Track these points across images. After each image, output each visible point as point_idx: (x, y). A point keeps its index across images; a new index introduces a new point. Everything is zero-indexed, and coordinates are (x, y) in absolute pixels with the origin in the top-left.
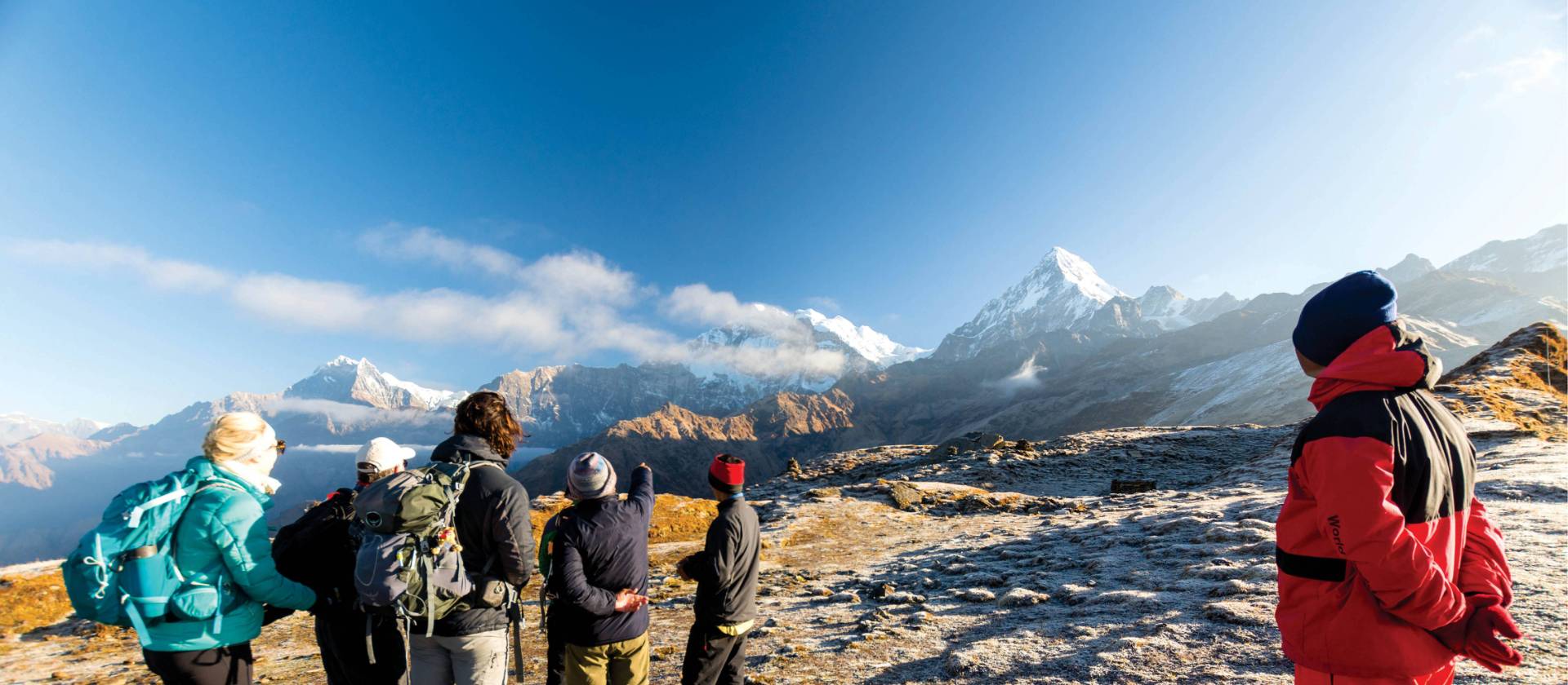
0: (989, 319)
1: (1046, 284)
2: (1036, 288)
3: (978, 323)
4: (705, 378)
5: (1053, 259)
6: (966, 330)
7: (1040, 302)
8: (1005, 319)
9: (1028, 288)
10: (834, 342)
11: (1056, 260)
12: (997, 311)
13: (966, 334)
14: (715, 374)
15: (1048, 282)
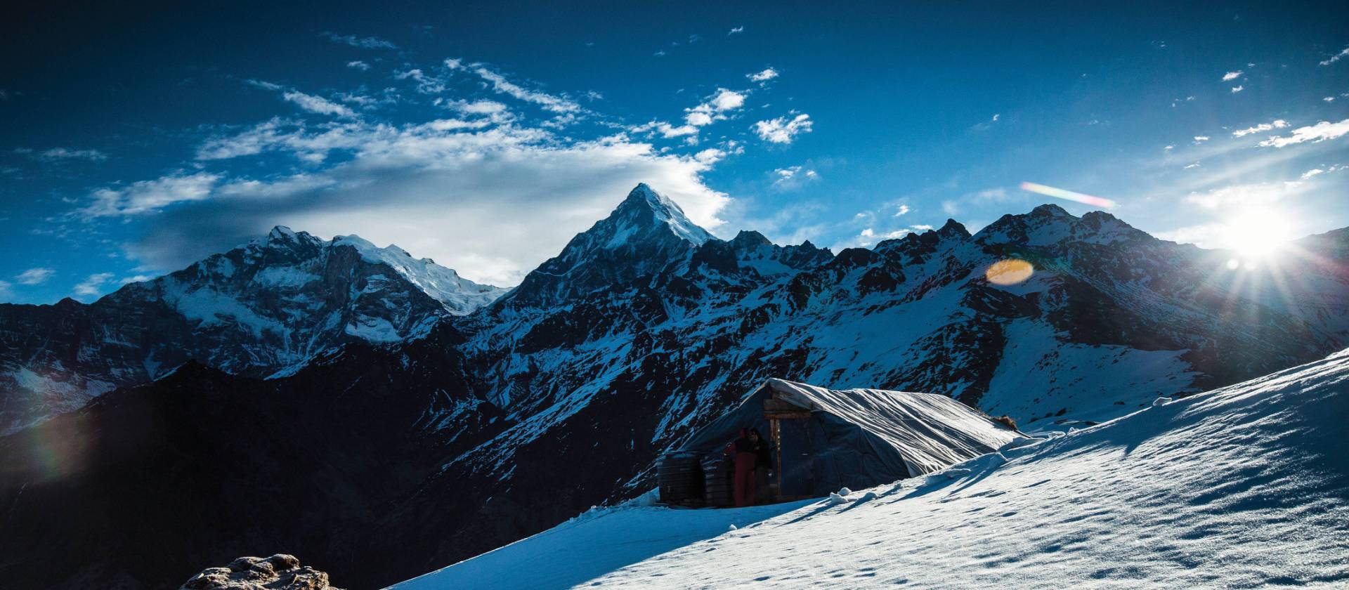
0: (577, 255)
1: (635, 221)
2: (624, 224)
3: (564, 260)
4: (200, 321)
5: (641, 196)
6: (552, 267)
7: (631, 239)
8: (596, 256)
9: (617, 224)
10: (388, 276)
11: (644, 196)
12: (585, 247)
13: (551, 271)
14: (218, 315)
15: (637, 219)
